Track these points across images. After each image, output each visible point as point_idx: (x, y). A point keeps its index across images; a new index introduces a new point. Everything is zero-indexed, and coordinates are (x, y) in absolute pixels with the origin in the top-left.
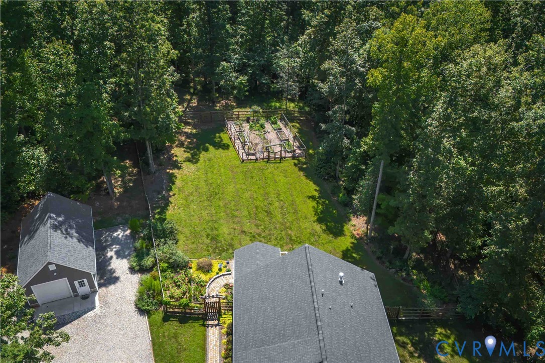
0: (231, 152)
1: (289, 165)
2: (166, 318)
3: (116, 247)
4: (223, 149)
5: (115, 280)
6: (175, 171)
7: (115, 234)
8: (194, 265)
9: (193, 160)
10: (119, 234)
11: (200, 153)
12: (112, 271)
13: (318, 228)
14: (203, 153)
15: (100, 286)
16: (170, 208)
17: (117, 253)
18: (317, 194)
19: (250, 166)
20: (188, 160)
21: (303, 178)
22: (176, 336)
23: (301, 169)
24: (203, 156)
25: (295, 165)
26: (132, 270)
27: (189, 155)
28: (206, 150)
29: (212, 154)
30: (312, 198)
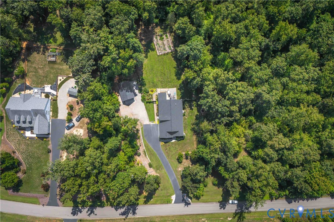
0: (155, 52)
1: (170, 55)
5: (137, 95)
8: (150, 91)
9: (146, 57)
10: (135, 83)
12: (136, 93)
15: (134, 96)
16: (143, 75)
18: (176, 66)
19: (160, 57)
21: (173, 60)
22: (149, 106)
23: (173, 57)
24: (149, 54)
25: (172, 55)
26: (139, 93)
27: (145, 55)
28: (149, 52)
29: (151, 53)
30: (175, 67)
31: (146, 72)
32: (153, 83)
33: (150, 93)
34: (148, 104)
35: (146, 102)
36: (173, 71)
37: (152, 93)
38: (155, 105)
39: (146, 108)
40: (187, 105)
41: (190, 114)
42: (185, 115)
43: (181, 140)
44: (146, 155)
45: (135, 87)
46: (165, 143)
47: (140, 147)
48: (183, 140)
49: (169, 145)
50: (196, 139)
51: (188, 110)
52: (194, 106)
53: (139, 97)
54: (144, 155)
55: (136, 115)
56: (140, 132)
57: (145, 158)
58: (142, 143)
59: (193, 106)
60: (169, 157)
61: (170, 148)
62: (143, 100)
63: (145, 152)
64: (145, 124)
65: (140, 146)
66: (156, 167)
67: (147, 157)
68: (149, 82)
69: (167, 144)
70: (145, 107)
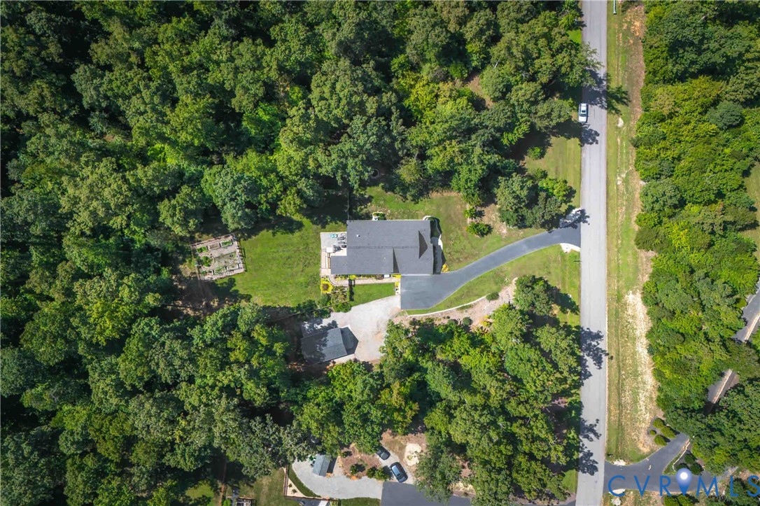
0: (237, 278)
1: (246, 244)
2: (352, 300)
4: (234, 282)
8: (325, 292)
9: (247, 297)
10: (307, 326)
11: (240, 294)
13: (297, 234)
16: (288, 306)
20: (248, 300)
21: (257, 237)
22: (360, 296)
24: (242, 292)
26: (329, 316)
27: (243, 300)
28: (237, 291)
29: (240, 287)
30: (274, 234)
31: (282, 299)
32: (308, 284)
33: (329, 291)
34: (355, 297)
35: (352, 303)
36: (281, 237)
37: (331, 288)
38: (359, 282)
39: (364, 302)
40: (362, 209)
41: (382, 202)
42: (384, 215)
43: (439, 227)
44: (470, 306)
45: (315, 325)
46: (444, 261)
47: (452, 317)
48: (438, 221)
49: (450, 253)
50: (437, 191)
51: (371, 207)
52: (363, 192)
53: (339, 318)
54: (470, 311)
55: (378, 326)
56: (418, 317)
57: (476, 309)
58: (442, 314)
59: (362, 195)
60: (476, 255)
61: (457, 252)
62: (346, 308)
63: (463, 308)
64: (399, 307)
65: (449, 317)
66: (496, 283)
67: (475, 304)
68: (305, 294)
69: (447, 257)
70: (361, 306)
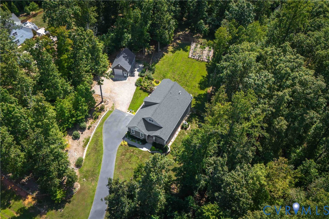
2: (141, 89)
3: (138, 69)
4: (185, 52)
5: (134, 76)
6: (166, 54)
7: (140, 65)
8: (155, 81)
11: (177, 50)
12: (134, 74)
13: (197, 85)
14: (178, 51)
15: (130, 76)
16: (158, 64)
17: (138, 70)
19: (190, 60)
20: (172, 51)
21: (205, 70)
22: (140, 94)
23: (207, 67)
25: (206, 65)
26: (139, 75)
27: (173, 50)
29: (181, 52)
31: (163, 63)
33: (153, 82)
34: (141, 91)
35: (140, 87)
37: (155, 84)
44: (85, 146)
46: (130, 145)
47: (87, 131)
49: (133, 152)
53: (134, 79)
56: (103, 114)
58: (94, 127)
62: (138, 84)
63: (88, 141)
65: (89, 129)
67: (84, 149)
69: (131, 149)
70: (134, 91)
